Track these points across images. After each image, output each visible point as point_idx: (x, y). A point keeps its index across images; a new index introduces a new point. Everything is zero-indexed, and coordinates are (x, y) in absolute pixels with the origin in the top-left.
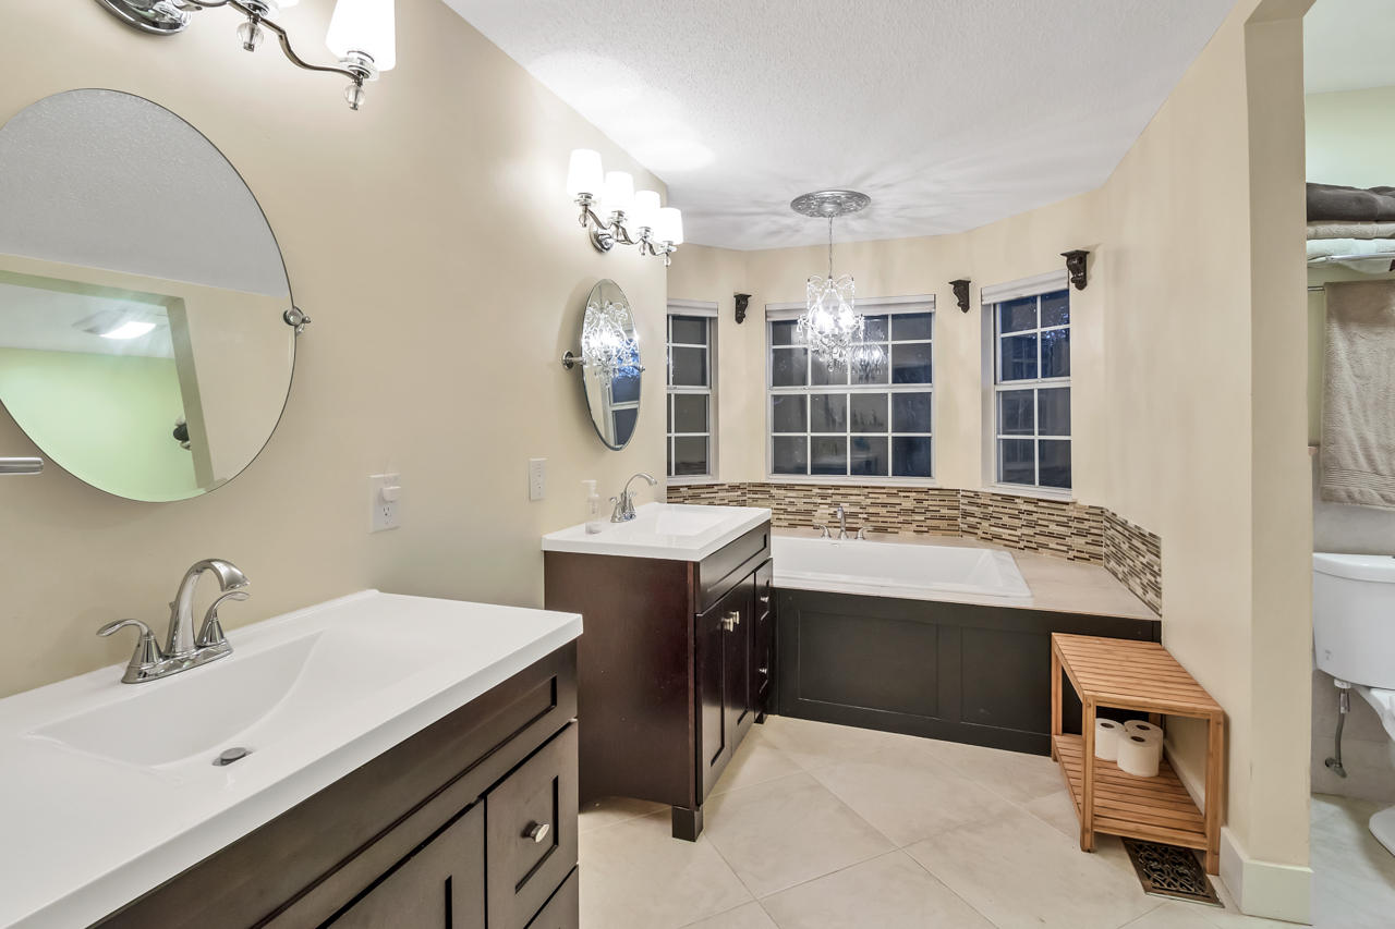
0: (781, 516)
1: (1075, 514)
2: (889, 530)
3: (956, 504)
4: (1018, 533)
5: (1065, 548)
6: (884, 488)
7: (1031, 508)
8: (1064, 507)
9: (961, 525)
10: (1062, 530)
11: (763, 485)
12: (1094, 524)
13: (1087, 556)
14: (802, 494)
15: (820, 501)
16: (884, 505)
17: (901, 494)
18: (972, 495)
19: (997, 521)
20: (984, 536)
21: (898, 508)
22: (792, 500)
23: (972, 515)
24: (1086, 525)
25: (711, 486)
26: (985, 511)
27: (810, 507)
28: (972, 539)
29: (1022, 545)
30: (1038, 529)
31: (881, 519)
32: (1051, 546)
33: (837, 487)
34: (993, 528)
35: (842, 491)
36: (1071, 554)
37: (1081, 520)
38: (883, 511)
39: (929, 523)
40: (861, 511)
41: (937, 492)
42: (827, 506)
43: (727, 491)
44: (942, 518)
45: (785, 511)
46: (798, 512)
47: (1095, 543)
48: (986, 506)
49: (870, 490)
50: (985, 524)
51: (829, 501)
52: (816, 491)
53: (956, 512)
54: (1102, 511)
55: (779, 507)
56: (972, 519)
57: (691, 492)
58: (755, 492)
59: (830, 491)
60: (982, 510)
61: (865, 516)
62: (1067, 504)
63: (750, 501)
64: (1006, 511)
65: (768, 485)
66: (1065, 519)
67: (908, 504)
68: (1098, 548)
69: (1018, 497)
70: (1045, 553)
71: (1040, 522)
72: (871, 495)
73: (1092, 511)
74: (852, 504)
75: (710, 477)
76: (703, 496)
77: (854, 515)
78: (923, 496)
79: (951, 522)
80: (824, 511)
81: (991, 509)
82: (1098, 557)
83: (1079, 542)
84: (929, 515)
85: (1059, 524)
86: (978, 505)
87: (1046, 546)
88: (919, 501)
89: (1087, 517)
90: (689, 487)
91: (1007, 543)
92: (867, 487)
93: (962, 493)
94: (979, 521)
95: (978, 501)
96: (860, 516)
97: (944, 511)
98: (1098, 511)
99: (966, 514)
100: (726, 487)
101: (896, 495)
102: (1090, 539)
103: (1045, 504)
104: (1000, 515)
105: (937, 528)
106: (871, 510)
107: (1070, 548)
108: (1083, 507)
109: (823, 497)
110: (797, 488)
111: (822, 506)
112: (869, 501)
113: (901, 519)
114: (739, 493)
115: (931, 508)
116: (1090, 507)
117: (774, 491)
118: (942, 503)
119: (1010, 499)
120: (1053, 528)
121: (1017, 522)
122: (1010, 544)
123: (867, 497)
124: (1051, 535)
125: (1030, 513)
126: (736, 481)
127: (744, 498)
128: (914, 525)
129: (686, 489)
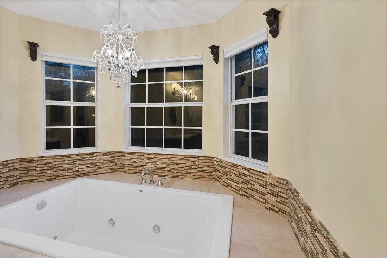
0: (130, 168)
1: (270, 181)
2: (180, 177)
3: (212, 164)
4: (240, 185)
5: (264, 201)
6: (177, 155)
7: (246, 172)
8: (264, 175)
9: (215, 176)
10: (262, 189)
11: (122, 152)
12: (281, 190)
13: (277, 210)
14: (139, 157)
15: (147, 161)
16: (177, 164)
17: (186, 158)
18: (219, 160)
19: (230, 177)
20: (224, 183)
21: (184, 166)
22: (135, 160)
23: (219, 171)
24: (277, 190)
25: (93, 153)
26: (224, 170)
27: (143, 164)
28: (219, 184)
29: (241, 193)
30: (250, 186)
31: (176, 171)
32: (257, 197)
33: (155, 154)
34: (228, 180)
35: (158, 156)
36: (268, 206)
37: (274, 186)
38: (177, 167)
39: (200, 174)
40: (167, 167)
41: (202, 158)
42: (151, 164)
43: (103, 155)
44: (205, 171)
45: (132, 165)
46: (138, 166)
47: (281, 202)
48: (225, 168)
49: (171, 156)
50: (224, 177)
51: (152, 161)
52: (146, 156)
53: (212, 168)
54: (287, 183)
55: (130, 163)
56: (219, 173)
57: (79, 157)
58: (119, 156)
59: (152, 156)
60: (223, 169)
61: (168, 169)
62: (266, 174)
63: (116, 160)
64: (234, 172)
65: (124, 152)
66: (264, 183)
67: (189, 164)
68: (284, 206)
69: (240, 166)
70: (253, 202)
71: (251, 182)
72: (171, 159)
73: (280, 181)
74: (163, 163)
75: (96, 148)
76: (86, 159)
77: (163, 169)
78: (196, 160)
79: (209, 174)
80: (149, 166)
81: (227, 169)
82: (284, 212)
83: (272, 199)
84: (199, 170)
85: (261, 185)
86: (222, 167)
87: (253, 197)
88: (194, 162)
89: (277, 184)
90: (78, 155)
91: (234, 190)
92: (170, 155)
93: (215, 159)
94: (222, 175)
95: (222, 164)
96: (166, 169)
97: (206, 168)
98: (284, 182)
99: (216, 171)
100: (102, 153)
101: (183, 159)
102: (279, 199)
103: (253, 172)
104: (231, 174)
105: (203, 177)
106: (171, 166)
107: (267, 202)
108: (274, 178)
109: (150, 159)
110: (137, 154)
111: (148, 164)
112: (170, 162)
113: (185, 171)
114: (110, 156)
115: (200, 166)
116: (279, 178)
117: (127, 155)
118: (205, 164)
119: (236, 166)
120: (257, 187)
121: (238, 179)
122: (236, 191)
123: (169, 159)
124: (256, 191)
125: (246, 175)
126: (108, 150)
127: (113, 159)
128: (192, 174)
129: (76, 156)
